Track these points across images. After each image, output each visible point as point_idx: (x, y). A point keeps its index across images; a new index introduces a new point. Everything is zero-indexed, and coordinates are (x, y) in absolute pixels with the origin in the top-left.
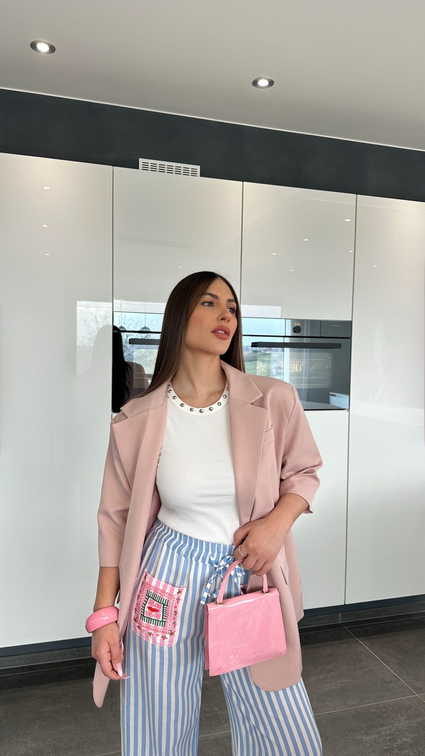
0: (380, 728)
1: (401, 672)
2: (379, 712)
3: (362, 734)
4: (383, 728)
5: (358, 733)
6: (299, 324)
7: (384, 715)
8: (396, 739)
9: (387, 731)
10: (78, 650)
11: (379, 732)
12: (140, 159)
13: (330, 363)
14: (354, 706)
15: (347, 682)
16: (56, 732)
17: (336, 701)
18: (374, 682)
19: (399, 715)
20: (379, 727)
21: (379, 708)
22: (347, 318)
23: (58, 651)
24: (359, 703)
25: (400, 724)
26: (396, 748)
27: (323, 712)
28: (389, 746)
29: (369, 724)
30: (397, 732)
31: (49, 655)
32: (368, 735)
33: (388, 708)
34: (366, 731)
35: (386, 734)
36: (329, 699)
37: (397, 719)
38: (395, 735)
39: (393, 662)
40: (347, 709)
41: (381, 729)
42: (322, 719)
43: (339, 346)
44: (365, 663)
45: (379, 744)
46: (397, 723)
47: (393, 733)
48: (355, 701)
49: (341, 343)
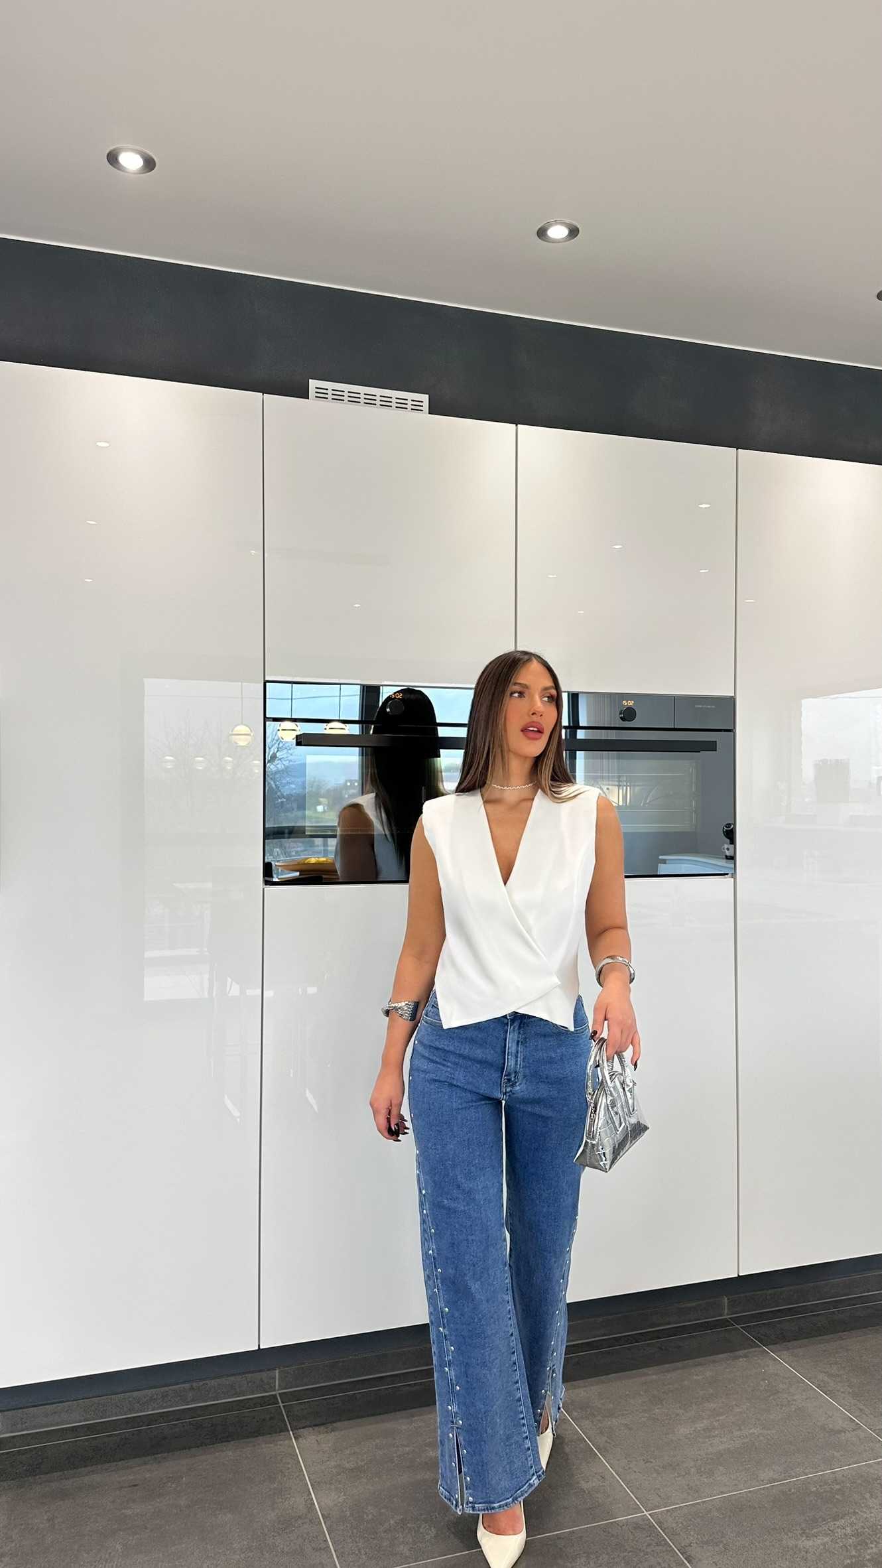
0: (832, 1523)
1: (861, 1410)
2: (827, 1491)
3: (797, 1536)
4: (838, 1523)
5: (788, 1535)
6: (631, 703)
7: (837, 1496)
8: (867, 1544)
9: (848, 1529)
10: (192, 1388)
11: (830, 1530)
12: (310, 380)
13: (693, 781)
14: (774, 1481)
15: (754, 1433)
16: (161, 1555)
17: (736, 1472)
18: (809, 1433)
19: (867, 1496)
20: (829, 1520)
21: (826, 1483)
22: (726, 691)
23: (150, 1392)
24: (783, 1475)
25: (871, 1513)
26: (869, 1560)
27: (711, 1496)
28: (854, 1556)
29: (808, 1516)
30: (867, 1530)
31: (130, 1399)
32: (808, 1538)
33: (843, 1482)
34: (805, 1530)
35: (845, 1534)
36: (721, 1468)
37: (863, 1503)
38: (863, 1536)
39: (842, 1392)
40: (760, 1489)
41: (835, 1524)
42: (711, 1509)
43: (711, 746)
44: (785, 1396)
45: (835, 1554)
46: (865, 1510)
47: (859, 1531)
48: (774, 1471)
49: (716, 741)
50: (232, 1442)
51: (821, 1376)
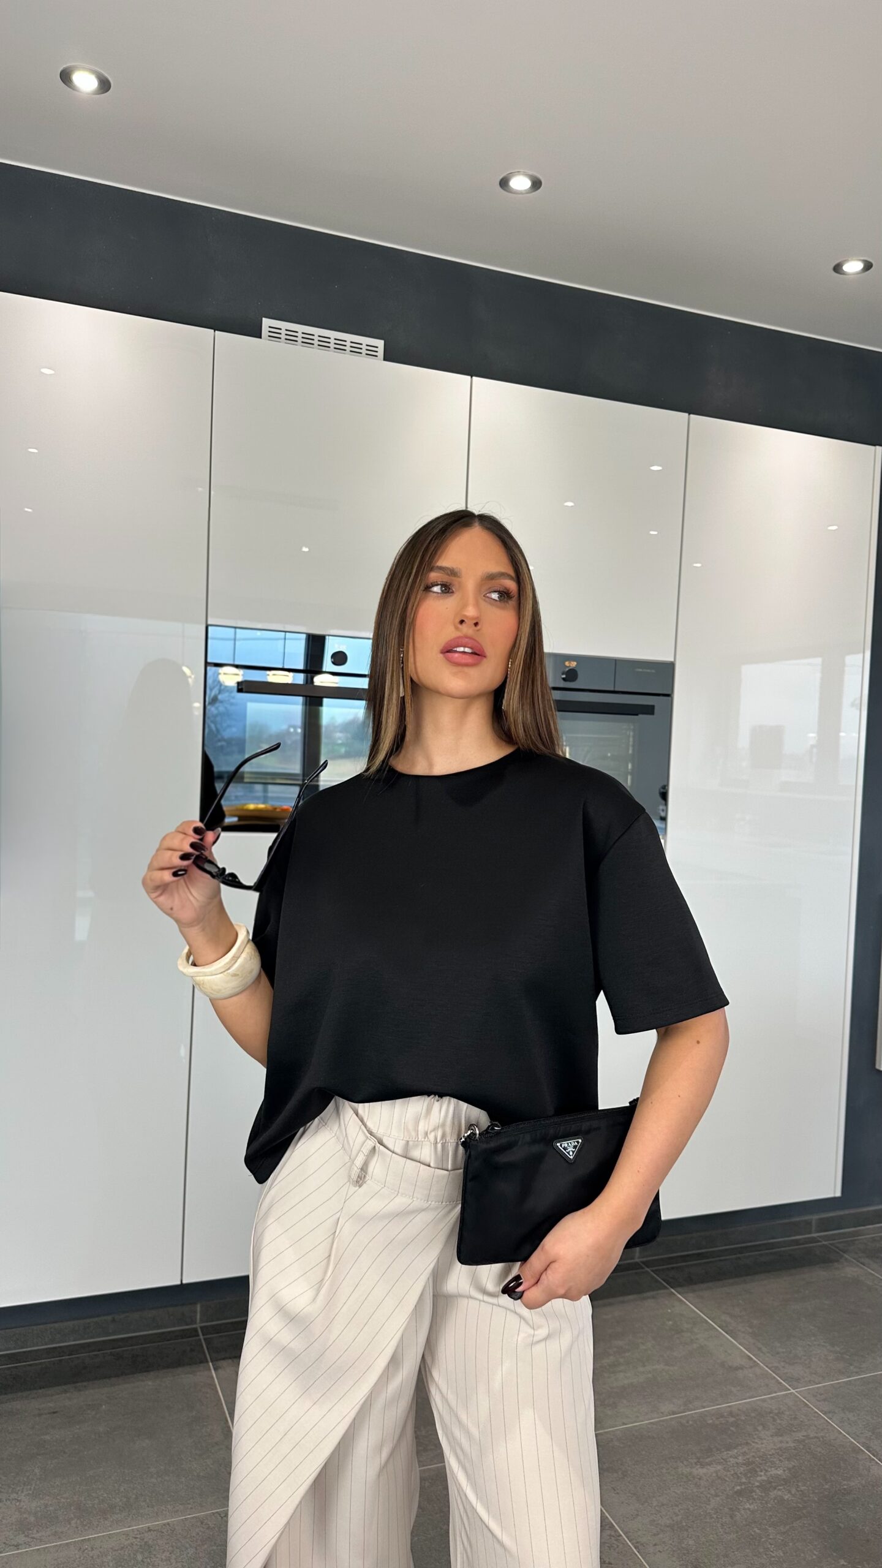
0: (725, 1453)
1: (760, 1349)
2: (721, 1423)
3: (692, 1464)
4: (730, 1453)
5: (683, 1463)
6: (574, 664)
7: (731, 1428)
8: (756, 1471)
9: (740, 1458)
10: (114, 1320)
11: (723, 1459)
12: (264, 319)
13: (631, 743)
14: (674, 1413)
15: (657, 1369)
16: (79, 1479)
17: (638, 1405)
18: (709, 1369)
19: (760, 1428)
20: (723, 1450)
21: (722, 1416)
22: (665, 656)
23: (70, 1324)
24: (682, 1408)
25: (762, 1444)
26: (758, 1487)
28: (744, 1483)
29: (704, 1446)
30: (757, 1459)
31: (52, 1330)
32: (702, 1466)
33: (738, 1415)
34: (699, 1459)
35: (737, 1463)
36: (625, 1401)
37: (756, 1434)
38: (754, 1464)
40: (661, 1421)
41: (728, 1454)
43: (649, 710)
44: (689, 1334)
45: (726, 1481)
46: (756, 1441)
47: (750, 1460)
48: (674, 1404)
49: (653, 707)
50: (152, 1373)
51: (723, 1317)
